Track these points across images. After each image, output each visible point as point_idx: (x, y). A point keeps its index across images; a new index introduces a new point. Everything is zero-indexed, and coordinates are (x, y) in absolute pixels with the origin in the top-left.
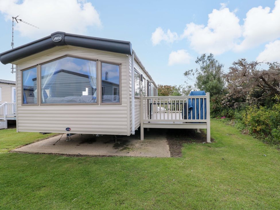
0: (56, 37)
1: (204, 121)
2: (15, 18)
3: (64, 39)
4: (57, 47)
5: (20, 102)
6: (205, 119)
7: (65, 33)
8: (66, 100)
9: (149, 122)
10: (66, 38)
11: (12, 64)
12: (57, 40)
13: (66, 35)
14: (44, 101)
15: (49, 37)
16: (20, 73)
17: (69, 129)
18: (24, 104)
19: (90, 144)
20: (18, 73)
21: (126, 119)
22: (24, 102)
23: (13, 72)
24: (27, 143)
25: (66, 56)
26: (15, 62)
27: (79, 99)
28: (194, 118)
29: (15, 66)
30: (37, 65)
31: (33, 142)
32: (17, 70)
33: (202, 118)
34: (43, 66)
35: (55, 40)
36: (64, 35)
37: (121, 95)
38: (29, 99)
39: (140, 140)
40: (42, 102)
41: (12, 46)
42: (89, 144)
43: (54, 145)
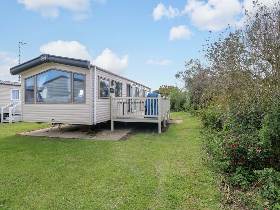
0: (43, 57)
1: (156, 116)
2: (21, 42)
3: (48, 59)
4: (45, 64)
5: (24, 101)
6: (158, 115)
7: (49, 55)
8: (52, 99)
9: (118, 117)
10: (49, 58)
11: (19, 75)
12: (44, 59)
13: (49, 56)
14: (38, 100)
15: (39, 58)
16: (24, 81)
17: (53, 120)
18: (26, 103)
19: (73, 132)
20: (23, 81)
21: (89, 114)
22: (27, 101)
23: (19, 80)
24: (30, 130)
25: (51, 69)
26: (21, 73)
27: (60, 99)
28: (149, 114)
29: (21, 76)
30: (34, 75)
31: (35, 130)
32: (22, 79)
33: (155, 115)
34: (38, 76)
35: (43, 59)
36: (48, 56)
37: (86, 97)
38: (30, 99)
39: (110, 130)
40: (37, 101)
41: (19, 62)
42: (71, 132)
43: (47, 132)
